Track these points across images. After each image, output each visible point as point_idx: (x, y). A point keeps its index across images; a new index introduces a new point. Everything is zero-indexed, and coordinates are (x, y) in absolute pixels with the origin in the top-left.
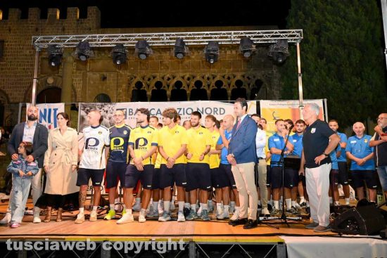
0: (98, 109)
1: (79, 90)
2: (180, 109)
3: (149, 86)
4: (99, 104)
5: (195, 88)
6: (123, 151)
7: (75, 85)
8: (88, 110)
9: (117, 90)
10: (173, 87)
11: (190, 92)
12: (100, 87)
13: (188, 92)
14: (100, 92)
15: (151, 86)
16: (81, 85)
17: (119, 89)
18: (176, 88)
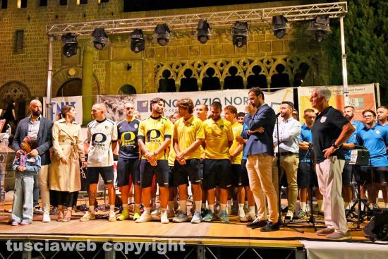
0: (117, 101)
1: (102, 81)
2: (207, 100)
3: (177, 74)
5: (229, 75)
6: (134, 147)
7: (98, 77)
8: (106, 103)
9: (143, 80)
10: (204, 75)
11: (223, 80)
12: (125, 77)
13: (221, 80)
14: (125, 83)
15: (180, 75)
16: (104, 76)
17: (145, 78)
18: (208, 76)
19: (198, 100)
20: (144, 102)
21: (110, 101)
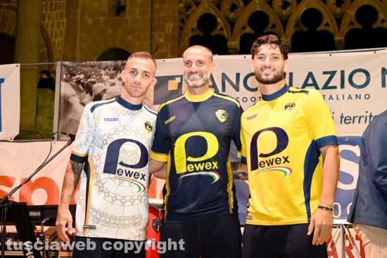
0: (105, 78)
1: (58, 40)
2: (333, 74)
3: (232, 24)
4: (110, 63)
5: (357, 26)
6: (217, 177)
7: (49, 29)
8: (78, 82)
9: (152, 37)
10: (297, 25)
11: (342, 38)
12: (110, 31)
13: (337, 38)
14: (111, 45)
15: (239, 25)
16: (63, 28)
17: (156, 35)
18: (305, 29)
19: (310, 75)
20: (173, 78)
21: (88, 77)
